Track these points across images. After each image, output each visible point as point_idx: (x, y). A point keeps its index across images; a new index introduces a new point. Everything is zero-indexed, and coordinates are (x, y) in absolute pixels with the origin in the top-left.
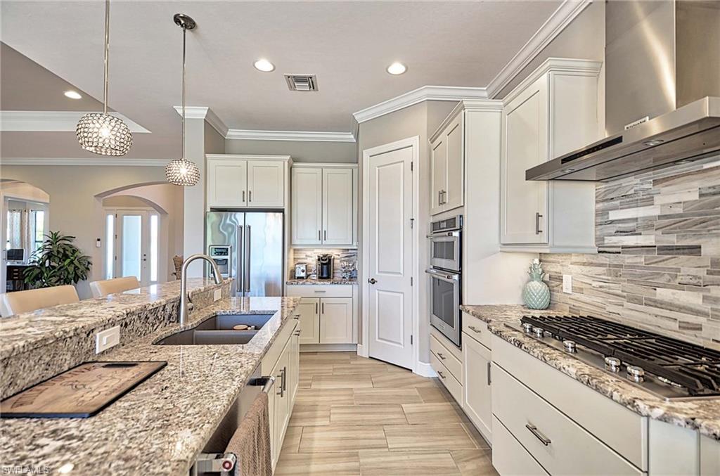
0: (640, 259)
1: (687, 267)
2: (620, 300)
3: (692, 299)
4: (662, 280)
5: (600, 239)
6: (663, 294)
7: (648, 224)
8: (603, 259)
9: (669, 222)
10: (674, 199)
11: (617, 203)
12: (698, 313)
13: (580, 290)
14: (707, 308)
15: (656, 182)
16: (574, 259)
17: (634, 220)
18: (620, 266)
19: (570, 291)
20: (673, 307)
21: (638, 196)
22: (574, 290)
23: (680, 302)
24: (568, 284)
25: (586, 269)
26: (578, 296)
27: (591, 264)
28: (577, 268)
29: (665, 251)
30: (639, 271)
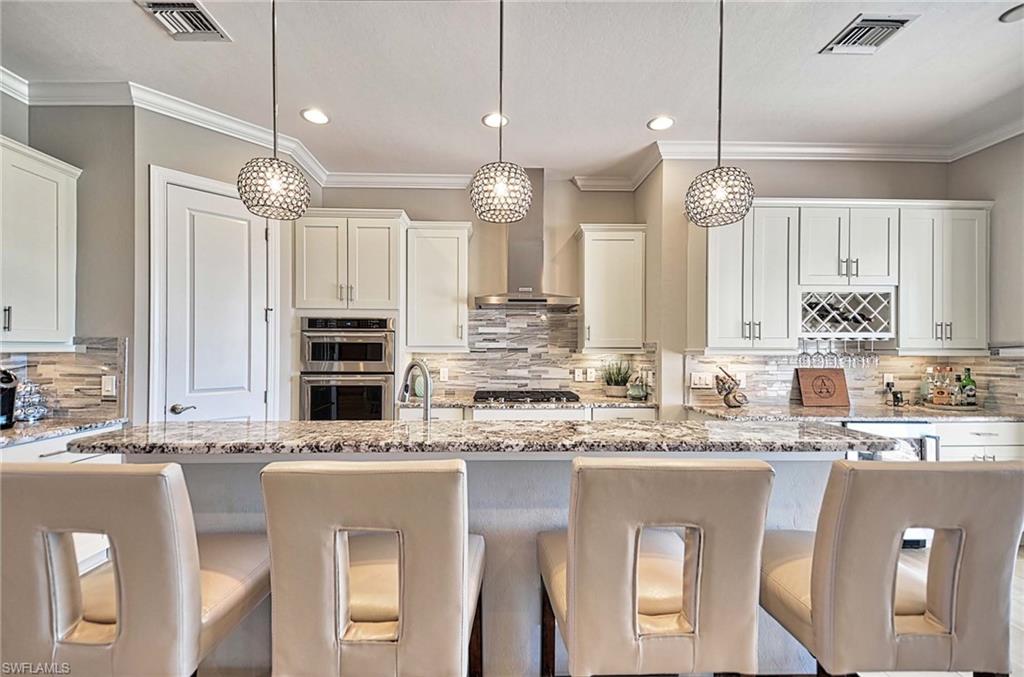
0: (498, 355)
1: (522, 357)
2: (485, 379)
3: (524, 373)
4: (510, 365)
5: (471, 344)
6: (510, 372)
7: (504, 337)
8: (474, 356)
9: (512, 337)
10: (515, 326)
11: (484, 323)
12: (525, 378)
13: (456, 378)
14: (530, 376)
15: (507, 316)
16: (450, 357)
17: (496, 334)
18: (486, 360)
19: (446, 379)
20: (515, 378)
21: (498, 321)
22: (450, 378)
23: (518, 375)
24: (444, 375)
25: (460, 363)
26: (453, 382)
27: (465, 360)
28: (453, 363)
29: (511, 350)
30: (497, 362)
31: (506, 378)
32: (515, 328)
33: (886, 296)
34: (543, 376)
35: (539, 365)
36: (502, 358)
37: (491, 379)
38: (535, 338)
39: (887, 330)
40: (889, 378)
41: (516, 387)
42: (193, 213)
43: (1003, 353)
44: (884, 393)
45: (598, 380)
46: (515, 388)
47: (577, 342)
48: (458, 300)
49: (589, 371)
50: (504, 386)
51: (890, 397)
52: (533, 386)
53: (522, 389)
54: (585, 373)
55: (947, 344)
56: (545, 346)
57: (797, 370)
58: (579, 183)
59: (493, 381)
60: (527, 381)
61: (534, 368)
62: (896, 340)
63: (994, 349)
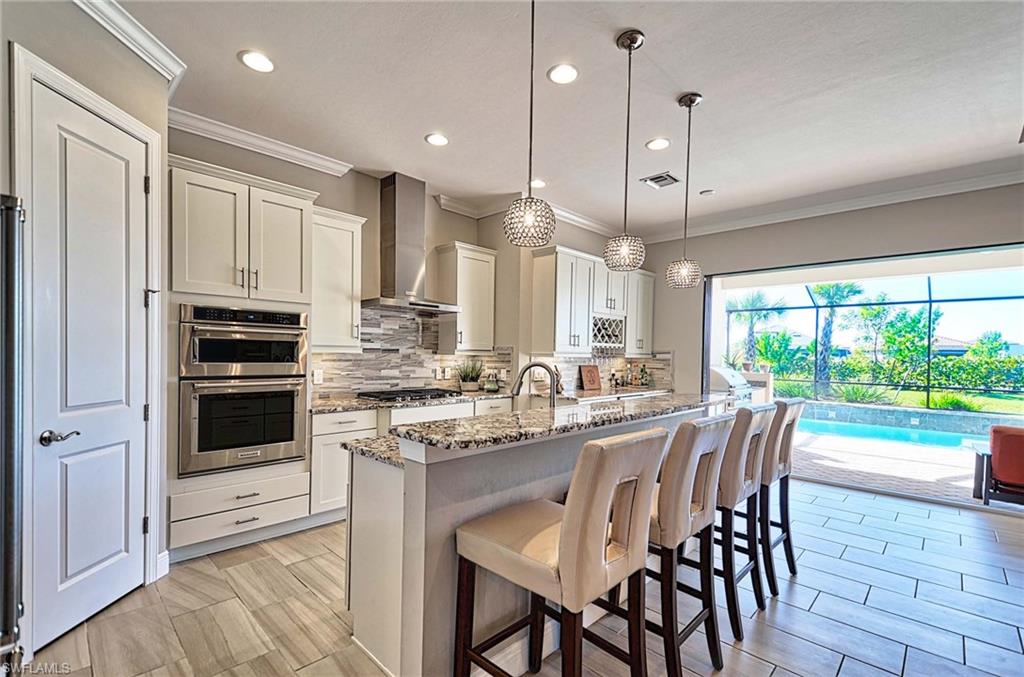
0: (373, 356)
1: (395, 358)
2: (360, 381)
3: (395, 373)
4: (384, 366)
6: (384, 373)
7: (378, 338)
9: (386, 338)
10: (390, 327)
12: (398, 378)
13: (331, 380)
14: (400, 376)
15: (381, 316)
16: (325, 357)
17: (370, 334)
18: (361, 360)
19: (321, 382)
20: (387, 378)
21: (373, 321)
22: (325, 380)
23: (391, 375)
24: (319, 377)
25: (336, 364)
26: (328, 384)
27: (340, 360)
28: (328, 364)
29: (385, 351)
30: (372, 362)
31: (381, 378)
32: (388, 330)
33: (621, 321)
34: (412, 376)
35: (408, 365)
36: (377, 359)
37: (367, 380)
38: (405, 339)
39: (620, 343)
40: (613, 372)
41: (388, 386)
42: (65, 135)
43: (658, 356)
44: (611, 380)
45: (454, 376)
46: (387, 388)
47: (437, 344)
48: (352, 298)
49: (447, 370)
50: (379, 387)
51: (614, 382)
52: (403, 385)
53: (394, 389)
54: (444, 372)
55: (640, 351)
56: (414, 347)
57: (580, 367)
58: (442, 201)
59: (368, 382)
60: (398, 381)
61: (404, 368)
62: (624, 348)
63: (654, 355)
